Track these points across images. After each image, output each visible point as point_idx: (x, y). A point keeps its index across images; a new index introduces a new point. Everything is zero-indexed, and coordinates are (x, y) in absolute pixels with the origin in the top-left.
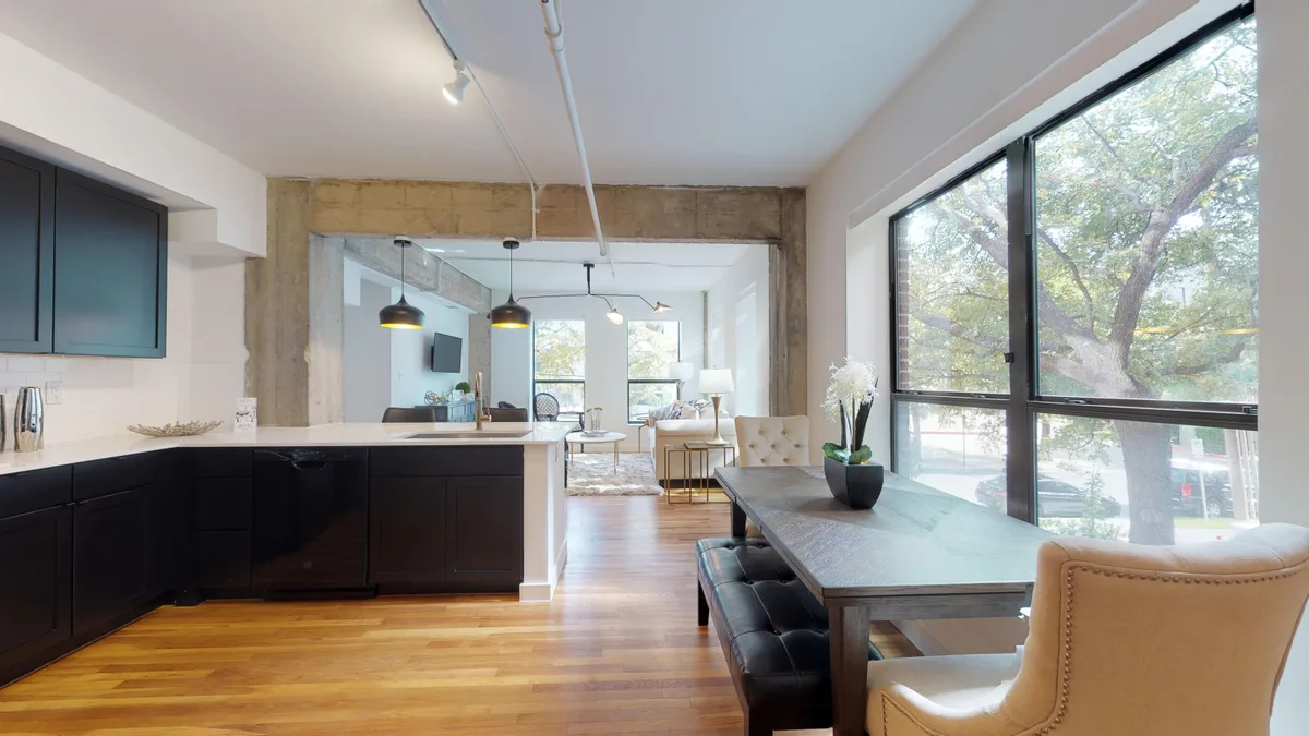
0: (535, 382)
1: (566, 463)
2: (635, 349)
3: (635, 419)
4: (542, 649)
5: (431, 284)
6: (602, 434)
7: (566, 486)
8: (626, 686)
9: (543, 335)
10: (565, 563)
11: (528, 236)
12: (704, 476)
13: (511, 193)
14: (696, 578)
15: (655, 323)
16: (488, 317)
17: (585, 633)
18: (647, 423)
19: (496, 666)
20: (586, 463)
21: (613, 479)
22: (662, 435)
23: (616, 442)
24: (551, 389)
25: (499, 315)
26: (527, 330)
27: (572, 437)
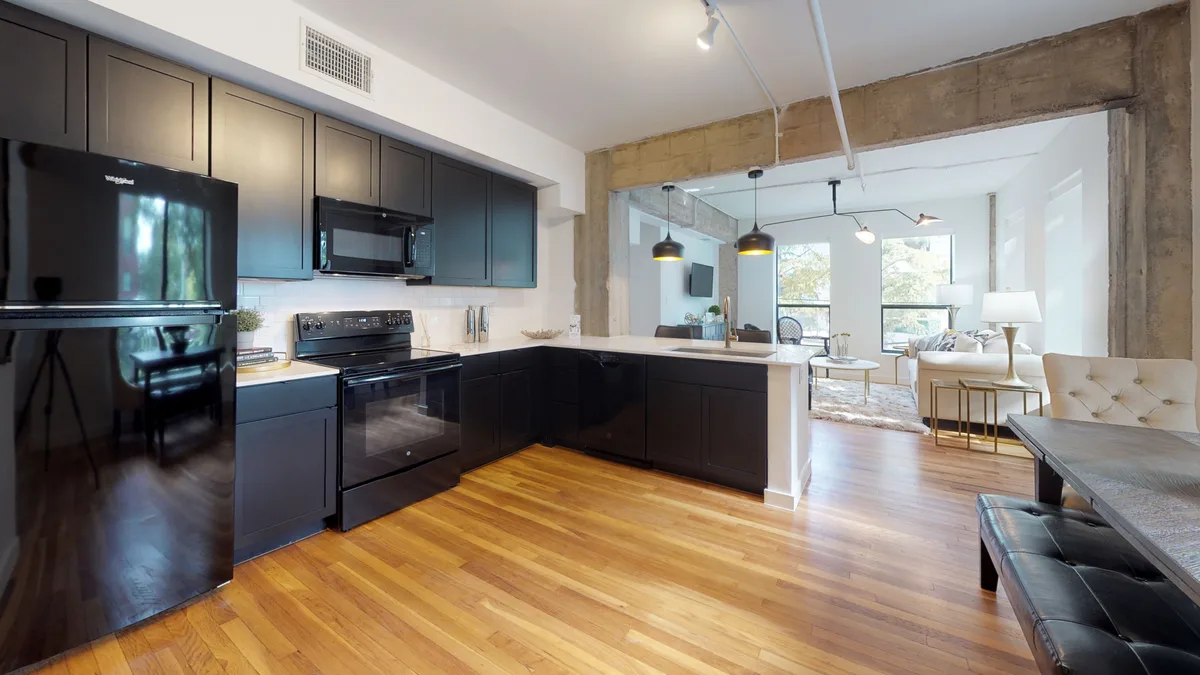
0: (778, 306)
1: (810, 386)
2: (890, 270)
3: (890, 348)
4: (785, 551)
5: (689, 221)
6: (850, 361)
7: (810, 408)
8: (881, 617)
9: (786, 260)
10: (809, 480)
11: (771, 163)
12: (991, 421)
13: (755, 122)
14: (978, 536)
15: (917, 239)
16: (735, 246)
17: (831, 551)
18: (906, 353)
19: (743, 551)
20: (832, 388)
21: (864, 409)
22: (925, 368)
23: (867, 371)
24: (795, 313)
25: (745, 243)
26: (771, 256)
27: (815, 362)
